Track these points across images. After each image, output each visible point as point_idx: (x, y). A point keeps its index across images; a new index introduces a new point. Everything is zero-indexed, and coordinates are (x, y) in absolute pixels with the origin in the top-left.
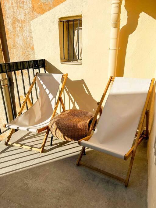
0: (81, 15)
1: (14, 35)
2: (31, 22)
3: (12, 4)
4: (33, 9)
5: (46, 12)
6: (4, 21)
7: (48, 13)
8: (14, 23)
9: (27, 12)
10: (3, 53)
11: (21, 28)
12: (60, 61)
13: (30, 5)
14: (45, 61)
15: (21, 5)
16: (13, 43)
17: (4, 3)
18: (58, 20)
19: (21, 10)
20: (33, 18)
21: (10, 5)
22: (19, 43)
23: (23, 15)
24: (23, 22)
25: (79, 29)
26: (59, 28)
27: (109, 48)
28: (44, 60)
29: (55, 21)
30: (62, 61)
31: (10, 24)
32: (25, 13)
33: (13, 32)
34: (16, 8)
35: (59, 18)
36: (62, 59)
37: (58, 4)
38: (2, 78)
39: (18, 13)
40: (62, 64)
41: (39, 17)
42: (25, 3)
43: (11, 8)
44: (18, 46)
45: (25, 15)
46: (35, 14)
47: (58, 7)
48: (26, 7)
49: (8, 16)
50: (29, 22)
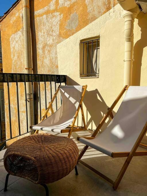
0: (99, 36)
1: (43, 57)
2: (58, 45)
3: (44, 33)
4: (60, 35)
5: (70, 36)
6: (37, 47)
7: (71, 37)
8: (44, 47)
9: (55, 38)
10: (33, 72)
11: (49, 51)
12: (79, 76)
13: (58, 33)
14: (66, 77)
15: (51, 33)
16: (41, 64)
17: (38, 33)
18: (79, 42)
19: (51, 37)
20: (59, 42)
21: (42, 34)
22: (47, 63)
23: (52, 40)
24: (51, 46)
25: (97, 49)
26: (80, 48)
27: (124, 60)
28: (66, 75)
29: (76, 43)
30: (81, 76)
31: (41, 48)
32: (53, 39)
33: (42, 55)
34: (46, 36)
35: (80, 40)
36: (81, 74)
37: (80, 29)
38: (30, 92)
39: (48, 39)
40: (81, 78)
41: (64, 41)
42: (54, 32)
43: (43, 36)
44: (45, 66)
45: (53, 41)
46: (61, 39)
47: (80, 31)
48: (54, 34)
49: (40, 42)
50: (56, 46)
